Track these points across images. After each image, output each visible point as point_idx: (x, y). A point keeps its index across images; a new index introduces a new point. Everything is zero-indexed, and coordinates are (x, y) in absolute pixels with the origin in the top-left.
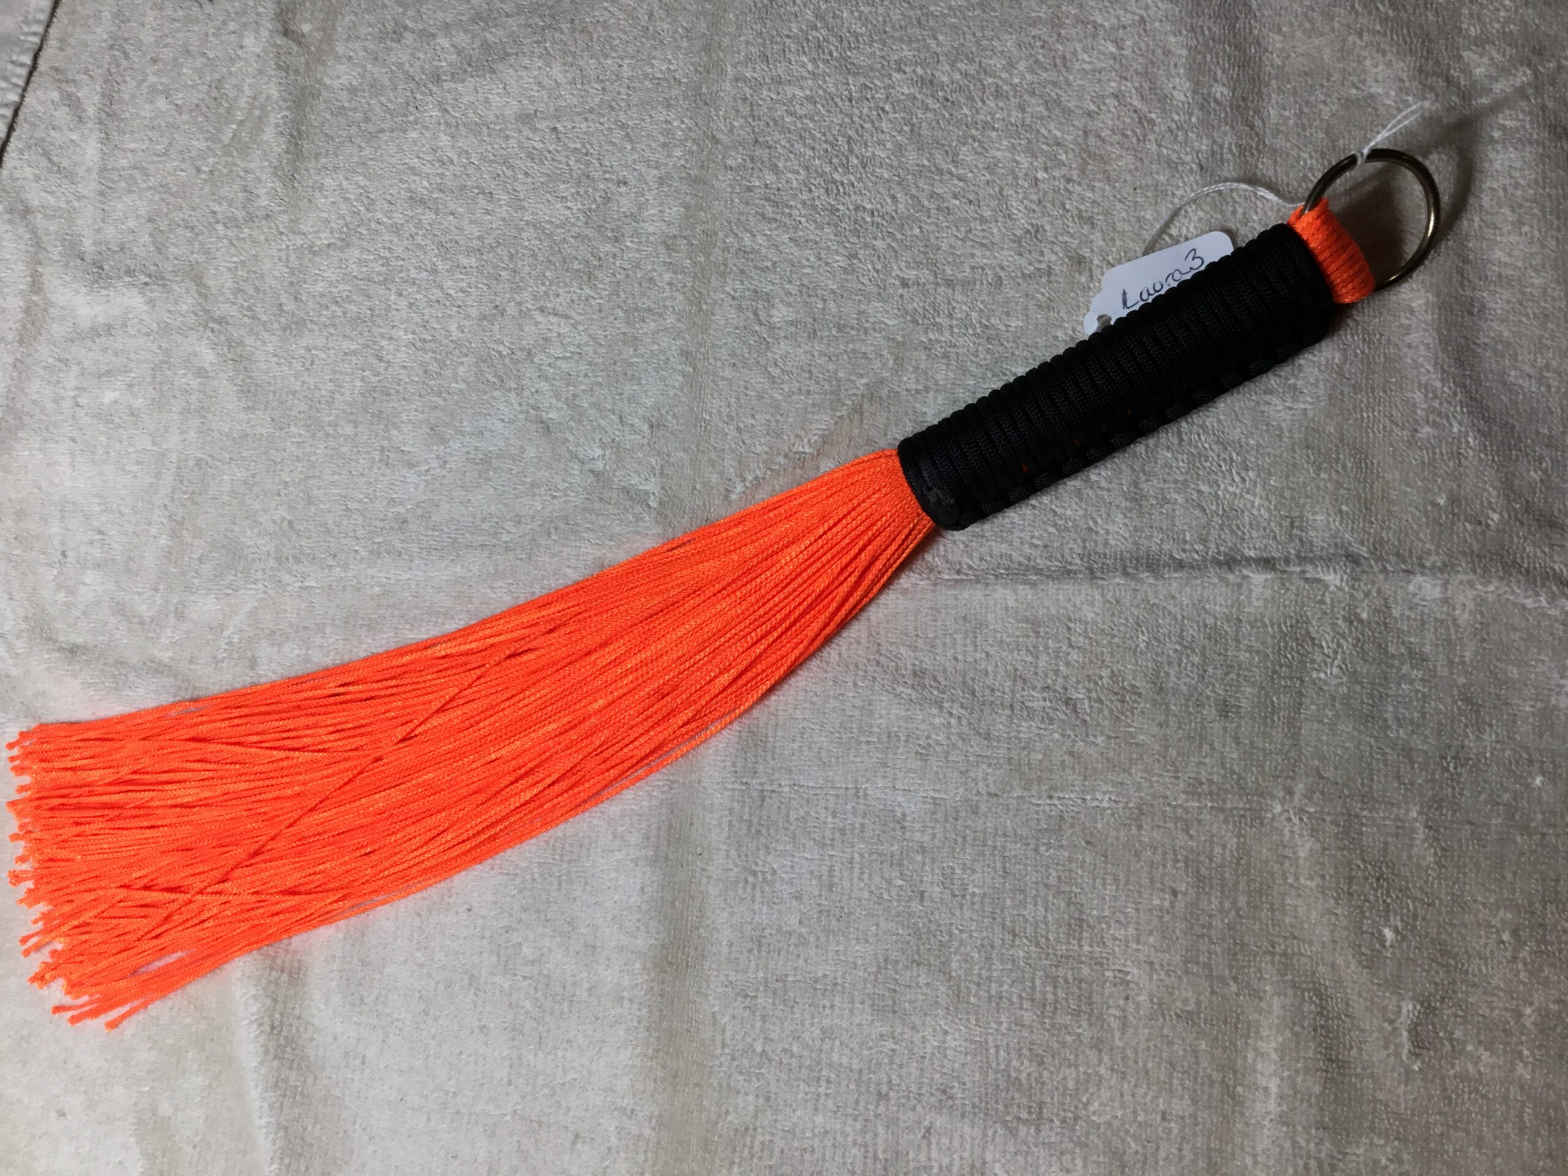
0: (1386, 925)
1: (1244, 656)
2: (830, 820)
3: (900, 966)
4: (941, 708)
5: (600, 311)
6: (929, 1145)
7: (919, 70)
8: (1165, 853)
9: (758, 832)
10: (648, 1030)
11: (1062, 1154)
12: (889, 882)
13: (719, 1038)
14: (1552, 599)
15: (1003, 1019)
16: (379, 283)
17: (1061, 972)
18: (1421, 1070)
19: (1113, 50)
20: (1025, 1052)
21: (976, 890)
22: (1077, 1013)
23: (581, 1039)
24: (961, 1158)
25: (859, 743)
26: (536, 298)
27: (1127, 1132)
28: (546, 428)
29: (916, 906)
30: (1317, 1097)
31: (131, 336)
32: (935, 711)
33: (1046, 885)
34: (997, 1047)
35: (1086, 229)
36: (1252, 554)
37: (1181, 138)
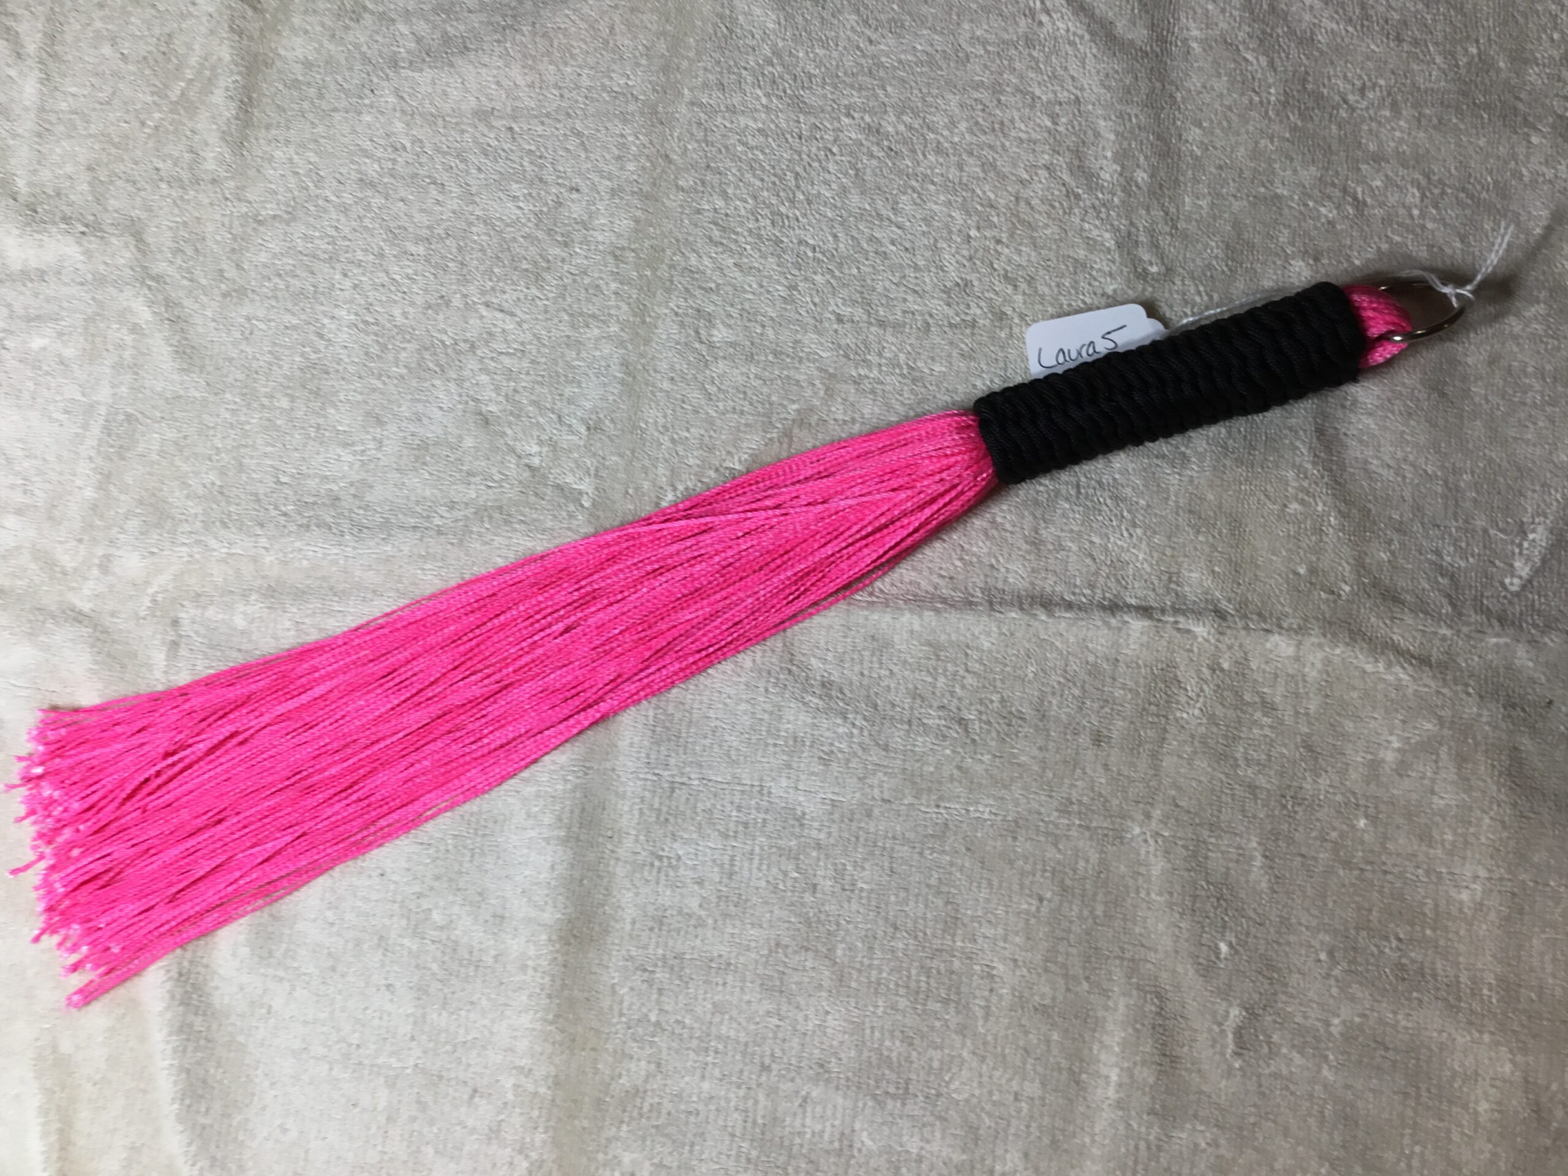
0: (1222, 940)
1: (1119, 693)
2: (734, 813)
3: (790, 950)
4: (845, 718)
5: (546, 312)
6: (804, 1113)
7: (867, 118)
8: (1035, 864)
9: (667, 820)
10: (549, 996)
11: (924, 1125)
12: (785, 874)
13: (616, 1008)
14: (1389, 665)
15: (880, 1003)
16: (324, 261)
17: (935, 964)
18: (1241, 1069)
19: (1049, 124)
20: (897, 1033)
21: (865, 886)
22: (946, 1002)
23: (484, 1002)
24: (833, 1126)
25: (767, 745)
26: (483, 293)
27: (983, 1109)
28: (485, 421)
29: (808, 898)
30: (1151, 1087)
31: (65, 284)
32: (839, 721)
33: (928, 886)
34: (872, 1028)
35: (1010, 290)
36: (1133, 601)
37: (1103, 215)
